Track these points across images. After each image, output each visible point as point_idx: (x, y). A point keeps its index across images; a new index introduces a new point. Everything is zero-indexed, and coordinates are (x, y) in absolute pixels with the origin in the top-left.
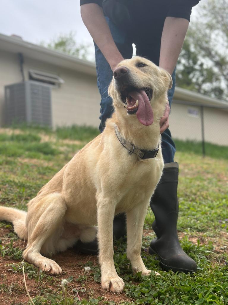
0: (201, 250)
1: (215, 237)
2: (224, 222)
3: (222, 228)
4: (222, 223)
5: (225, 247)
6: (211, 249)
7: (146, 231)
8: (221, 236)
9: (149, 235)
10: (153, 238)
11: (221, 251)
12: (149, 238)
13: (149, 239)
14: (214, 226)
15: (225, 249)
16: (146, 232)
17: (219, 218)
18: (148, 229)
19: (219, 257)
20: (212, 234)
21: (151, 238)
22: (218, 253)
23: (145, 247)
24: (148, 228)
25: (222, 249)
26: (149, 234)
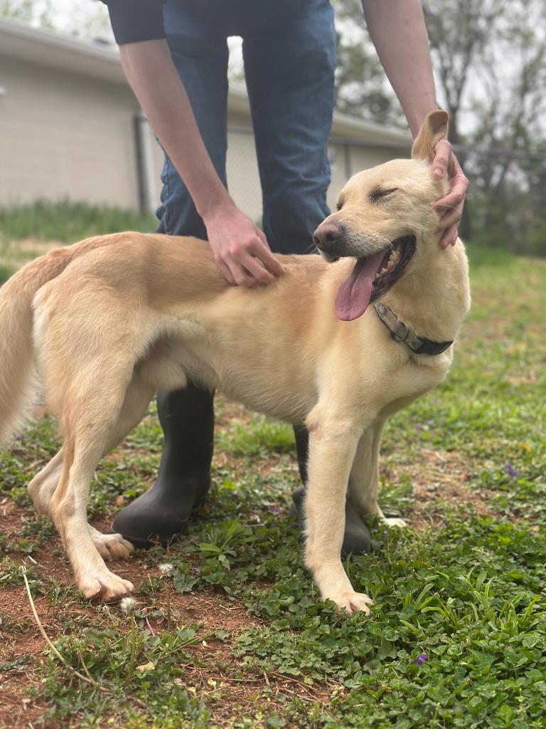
0: (389, 498)
1: (410, 463)
2: (426, 428)
3: (423, 441)
4: (422, 430)
5: (437, 485)
6: (408, 492)
7: (261, 464)
8: (423, 460)
9: (273, 472)
10: (282, 478)
11: (429, 494)
12: (272, 479)
13: (273, 481)
14: (406, 439)
15: (436, 489)
16: (263, 466)
17: (415, 418)
18: (267, 457)
19: (428, 510)
20: (404, 458)
21: (278, 478)
22: (424, 500)
23: (270, 501)
24: (266, 454)
25: (430, 491)
26: (272, 469)
